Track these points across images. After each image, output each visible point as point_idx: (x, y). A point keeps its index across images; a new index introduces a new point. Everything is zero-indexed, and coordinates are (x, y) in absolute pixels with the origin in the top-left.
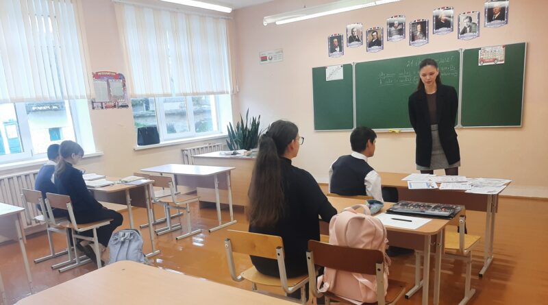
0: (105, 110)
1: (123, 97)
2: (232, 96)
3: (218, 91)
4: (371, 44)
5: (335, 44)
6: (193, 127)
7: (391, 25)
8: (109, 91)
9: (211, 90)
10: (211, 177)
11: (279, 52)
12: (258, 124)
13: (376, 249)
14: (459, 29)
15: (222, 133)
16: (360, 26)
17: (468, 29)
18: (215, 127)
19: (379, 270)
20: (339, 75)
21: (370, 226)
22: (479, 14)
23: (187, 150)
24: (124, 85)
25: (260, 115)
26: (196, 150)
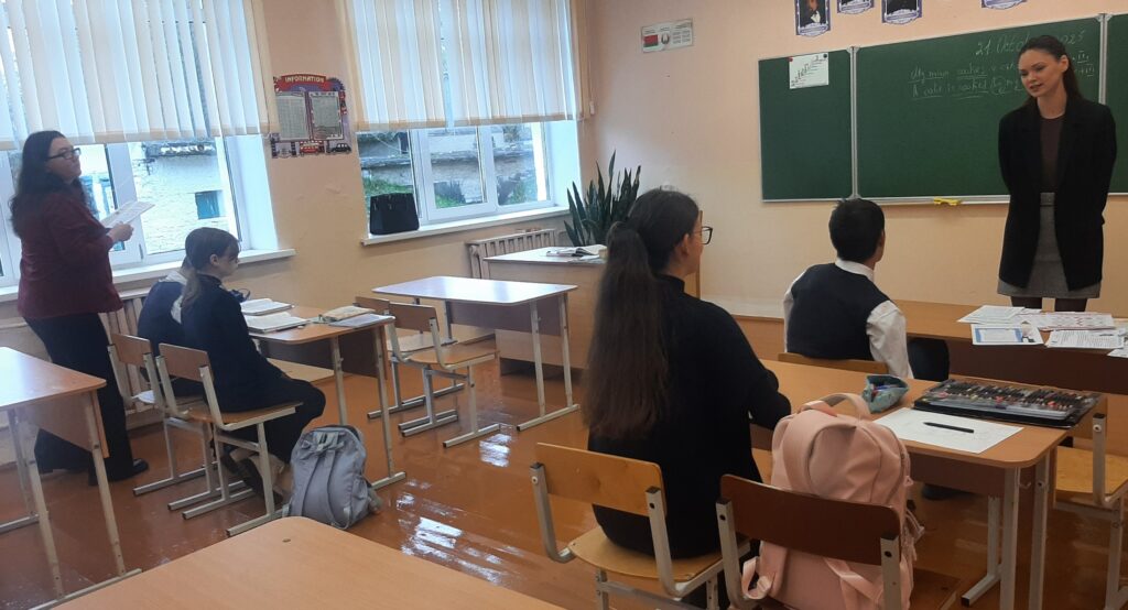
0: (299, 158)
1: (339, 129)
2: (579, 124)
3: (550, 113)
4: (892, 6)
5: (810, 6)
6: (493, 196)
8: (310, 116)
9: (532, 113)
10: (524, 307)
11: (684, 26)
12: (637, 183)
13: (882, 503)
15: (556, 205)
18: (542, 194)
19: (888, 554)
20: (820, 76)
21: (868, 446)
23: (477, 245)
24: (342, 103)
25: (639, 168)
26: (497, 244)
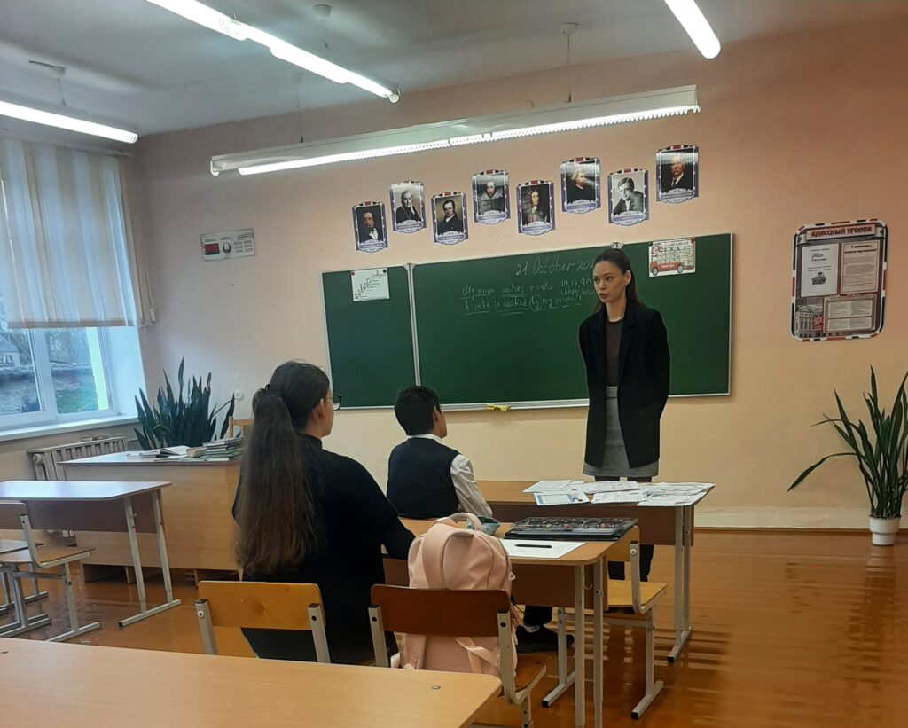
2: (140, 330)
3: (109, 318)
4: (442, 227)
5: (368, 223)
7: (481, 189)
9: (90, 317)
11: (245, 236)
12: (208, 393)
13: (497, 588)
14: (610, 203)
15: (119, 414)
16: (418, 188)
17: (628, 204)
18: (103, 404)
19: (503, 625)
20: (381, 291)
21: (484, 549)
22: (646, 175)
23: (42, 453)
25: (210, 375)
26: (63, 452)
